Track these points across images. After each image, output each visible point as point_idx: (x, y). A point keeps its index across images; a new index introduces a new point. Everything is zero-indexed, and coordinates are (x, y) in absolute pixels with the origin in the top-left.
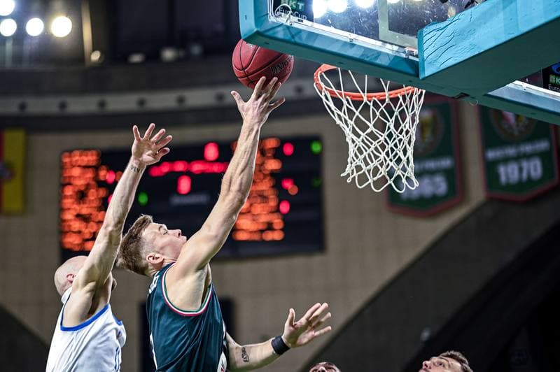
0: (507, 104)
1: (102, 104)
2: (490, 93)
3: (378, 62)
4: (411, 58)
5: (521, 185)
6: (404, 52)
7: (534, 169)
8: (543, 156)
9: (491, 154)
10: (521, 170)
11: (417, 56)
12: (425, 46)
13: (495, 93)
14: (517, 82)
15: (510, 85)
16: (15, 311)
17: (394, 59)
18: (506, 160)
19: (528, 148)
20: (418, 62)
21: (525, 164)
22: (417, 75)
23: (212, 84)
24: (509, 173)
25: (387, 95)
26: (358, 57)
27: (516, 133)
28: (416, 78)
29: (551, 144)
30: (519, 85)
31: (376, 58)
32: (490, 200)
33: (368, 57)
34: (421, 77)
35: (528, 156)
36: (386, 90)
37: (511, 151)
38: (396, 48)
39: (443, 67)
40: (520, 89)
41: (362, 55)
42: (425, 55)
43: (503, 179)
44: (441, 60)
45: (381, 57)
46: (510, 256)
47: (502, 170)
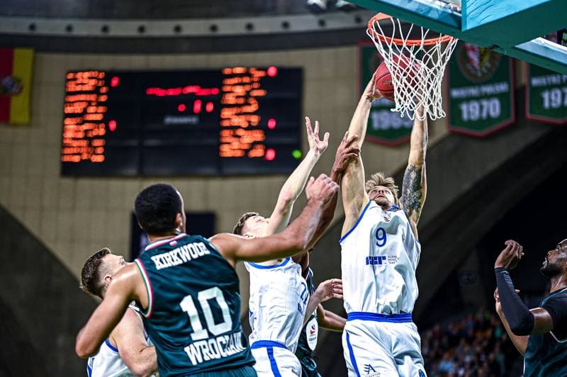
0: (530, 56)
1: (105, 29)
2: (517, 46)
3: (429, 15)
4: (455, 13)
5: (481, 122)
6: (450, 8)
7: (493, 108)
8: (501, 97)
9: (455, 93)
10: (481, 107)
11: (460, 12)
12: (468, 4)
13: (521, 46)
14: (540, 39)
15: (533, 41)
16: (18, 214)
17: (442, 14)
18: (468, 99)
19: (488, 89)
20: (460, 17)
21: (485, 103)
22: (460, 28)
23: (208, 16)
24: (471, 111)
25: (422, 43)
26: (414, 10)
27: (479, 74)
28: (459, 31)
29: (509, 86)
30: (541, 41)
31: (429, 12)
32: (453, 134)
33: (422, 11)
34: (463, 29)
35: (488, 97)
36: (423, 39)
37: (473, 91)
38: (443, 4)
39: (483, 22)
40: (540, 43)
41: (418, 9)
42: (468, 12)
43: (465, 116)
44: (482, 16)
45: (432, 12)
46: (467, 186)
47: (464, 107)
